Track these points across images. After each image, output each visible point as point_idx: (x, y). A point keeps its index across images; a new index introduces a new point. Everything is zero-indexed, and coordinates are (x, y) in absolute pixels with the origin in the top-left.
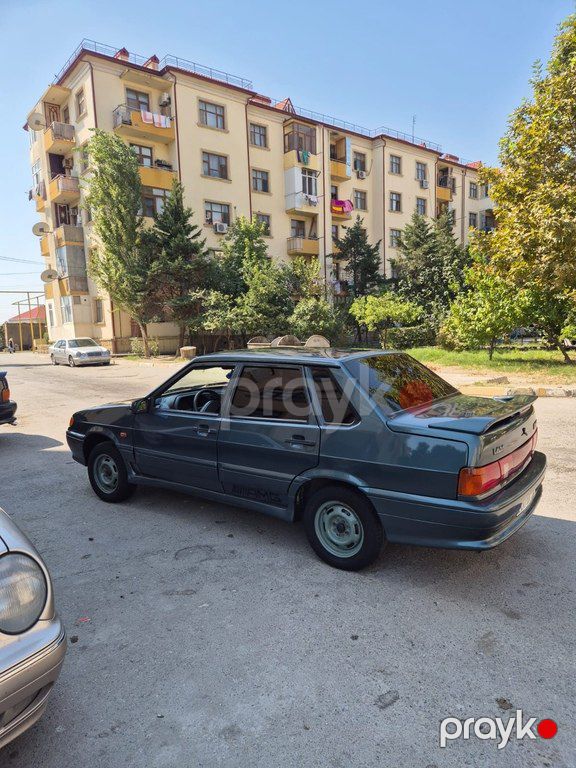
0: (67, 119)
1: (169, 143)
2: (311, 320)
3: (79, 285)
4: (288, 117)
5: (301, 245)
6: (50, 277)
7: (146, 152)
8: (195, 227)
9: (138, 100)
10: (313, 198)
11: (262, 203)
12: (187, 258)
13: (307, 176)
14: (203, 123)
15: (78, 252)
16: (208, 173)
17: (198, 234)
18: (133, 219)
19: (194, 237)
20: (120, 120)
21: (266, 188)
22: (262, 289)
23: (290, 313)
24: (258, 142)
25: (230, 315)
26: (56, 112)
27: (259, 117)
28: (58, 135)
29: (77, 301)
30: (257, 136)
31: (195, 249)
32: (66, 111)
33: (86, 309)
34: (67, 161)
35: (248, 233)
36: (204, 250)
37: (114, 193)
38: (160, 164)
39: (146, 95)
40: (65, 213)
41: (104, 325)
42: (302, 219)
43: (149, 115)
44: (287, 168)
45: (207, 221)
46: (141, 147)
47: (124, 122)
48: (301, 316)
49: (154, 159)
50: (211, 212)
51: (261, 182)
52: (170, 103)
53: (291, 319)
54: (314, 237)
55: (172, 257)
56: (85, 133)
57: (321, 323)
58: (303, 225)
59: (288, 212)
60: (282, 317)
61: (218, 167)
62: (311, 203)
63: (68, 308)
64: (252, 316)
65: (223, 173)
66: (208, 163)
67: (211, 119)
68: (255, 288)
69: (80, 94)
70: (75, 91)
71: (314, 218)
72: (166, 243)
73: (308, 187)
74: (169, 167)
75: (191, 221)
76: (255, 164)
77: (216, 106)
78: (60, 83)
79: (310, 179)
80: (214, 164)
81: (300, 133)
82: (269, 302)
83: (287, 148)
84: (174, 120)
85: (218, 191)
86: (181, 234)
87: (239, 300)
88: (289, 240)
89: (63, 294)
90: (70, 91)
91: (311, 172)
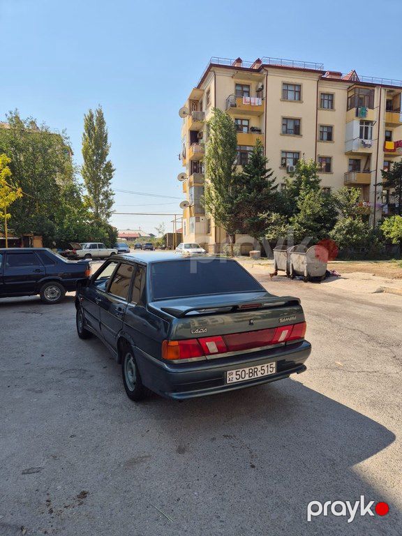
0: (201, 109)
1: (260, 114)
2: (347, 234)
3: (199, 210)
4: (351, 84)
5: (355, 177)
6: (185, 205)
7: (245, 123)
8: (269, 170)
9: (242, 90)
10: (367, 142)
11: (325, 149)
12: (260, 190)
13: (364, 126)
14: (285, 98)
15: (200, 190)
16: (286, 132)
17: (271, 175)
18: (230, 168)
19: (268, 176)
20: (229, 105)
21: (330, 138)
22: (308, 212)
23: (331, 228)
24: (326, 105)
25: (283, 229)
26: (196, 104)
27: (327, 88)
28: (195, 119)
29: (197, 220)
30: (326, 101)
31: (267, 184)
32: (201, 103)
33: (202, 225)
34: (200, 135)
35: (306, 172)
36: (273, 185)
37: (220, 152)
38: (253, 130)
39: (248, 86)
40: (196, 167)
41: (211, 235)
42: (358, 158)
43: (248, 99)
44: (348, 122)
45: (282, 165)
46: (242, 120)
47: (232, 106)
48: (339, 231)
49: (250, 127)
50: (286, 158)
51: (327, 134)
52: (263, 89)
53: (332, 233)
54: (368, 171)
55: (250, 191)
56: (210, 116)
57: (355, 236)
58: (358, 162)
59: (346, 154)
60: (324, 231)
61: (293, 127)
62: (365, 145)
63: (193, 224)
64: (299, 230)
65: (297, 131)
66: (287, 125)
67: (291, 95)
68: (305, 211)
69: (208, 92)
70: (206, 91)
71: (368, 156)
72: (248, 182)
73: (365, 133)
74: (259, 131)
75: (268, 166)
76: (321, 122)
77: (295, 85)
78: (199, 87)
79: (367, 128)
80: (291, 126)
81: (360, 94)
82: (315, 220)
83: (349, 108)
84: (264, 99)
85: (292, 143)
86: (257, 175)
87: (291, 219)
88: (346, 174)
89: (191, 216)
90: (204, 91)
91: (368, 123)
